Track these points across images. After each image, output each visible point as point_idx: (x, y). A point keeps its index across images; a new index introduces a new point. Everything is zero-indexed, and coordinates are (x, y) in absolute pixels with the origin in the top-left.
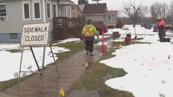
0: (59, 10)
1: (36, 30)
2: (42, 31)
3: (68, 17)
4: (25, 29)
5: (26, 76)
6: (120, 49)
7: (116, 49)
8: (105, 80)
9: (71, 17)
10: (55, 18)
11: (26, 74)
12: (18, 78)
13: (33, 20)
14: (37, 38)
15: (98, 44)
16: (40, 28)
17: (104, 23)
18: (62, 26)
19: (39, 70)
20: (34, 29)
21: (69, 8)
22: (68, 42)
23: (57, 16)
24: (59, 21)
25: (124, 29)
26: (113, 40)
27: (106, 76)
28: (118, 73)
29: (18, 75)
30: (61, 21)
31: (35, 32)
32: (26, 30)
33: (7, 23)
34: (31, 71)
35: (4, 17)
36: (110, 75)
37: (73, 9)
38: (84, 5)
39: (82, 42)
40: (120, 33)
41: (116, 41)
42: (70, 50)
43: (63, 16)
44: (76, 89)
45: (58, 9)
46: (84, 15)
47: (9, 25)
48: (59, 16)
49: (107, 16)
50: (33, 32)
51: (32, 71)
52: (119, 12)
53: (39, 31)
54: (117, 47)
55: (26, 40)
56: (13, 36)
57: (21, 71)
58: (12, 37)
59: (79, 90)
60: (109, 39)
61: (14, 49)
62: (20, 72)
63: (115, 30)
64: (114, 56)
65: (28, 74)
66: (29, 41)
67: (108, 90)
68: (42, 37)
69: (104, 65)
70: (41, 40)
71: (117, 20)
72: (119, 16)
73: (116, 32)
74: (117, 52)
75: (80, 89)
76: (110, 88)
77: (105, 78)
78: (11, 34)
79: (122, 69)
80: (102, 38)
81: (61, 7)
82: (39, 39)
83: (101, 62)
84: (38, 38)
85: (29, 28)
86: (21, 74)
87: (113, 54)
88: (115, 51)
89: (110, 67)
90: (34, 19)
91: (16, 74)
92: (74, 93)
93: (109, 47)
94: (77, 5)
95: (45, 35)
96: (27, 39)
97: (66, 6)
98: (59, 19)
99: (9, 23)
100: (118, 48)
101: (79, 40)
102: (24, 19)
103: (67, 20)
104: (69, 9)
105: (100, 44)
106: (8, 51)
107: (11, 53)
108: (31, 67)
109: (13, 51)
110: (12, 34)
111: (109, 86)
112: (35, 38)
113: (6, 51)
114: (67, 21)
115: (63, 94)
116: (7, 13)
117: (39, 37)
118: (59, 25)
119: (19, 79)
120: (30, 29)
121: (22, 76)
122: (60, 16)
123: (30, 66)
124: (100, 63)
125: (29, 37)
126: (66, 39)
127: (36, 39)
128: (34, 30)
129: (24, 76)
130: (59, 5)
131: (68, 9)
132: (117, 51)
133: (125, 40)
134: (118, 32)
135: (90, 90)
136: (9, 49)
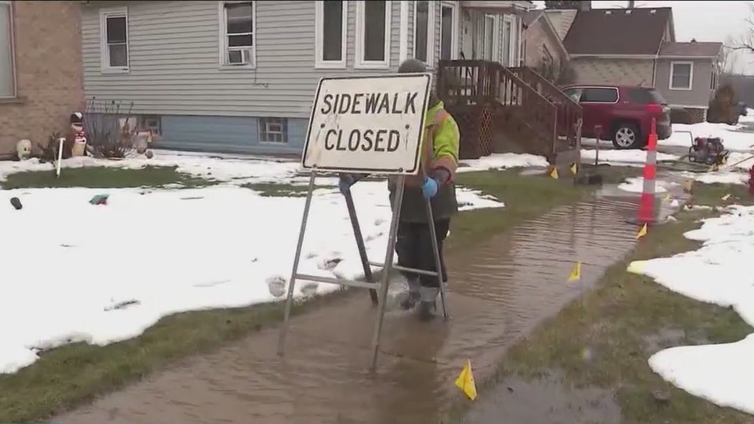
0: (463, 30)
1: (371, 104)
2: (397, 109)
3: (502, 63)
4: (328, 99)
5: (318, 297)
6: (723, 216)
7: (707, 215)
8: (649, 349)
9: (512, 65)
10: (445, 63)
11: (315, 287)
12: (285, 301)
13: (357, 66)
14: (372, 142)
15: (623, 187)
16: (386, 96)
17: (658, 96)
18: (472, 98)
19: (369, 276)
20: (362, 101)
21: (509, 24)
22: (493, 171)
23: (455, 56)
24: (463, 75)
25: (743, 130)
26: (692, 176)
27: (656, 332)
28: (708, 325)
29: (287, 288)
30: (472, 76)
31: (367, 111)
32: (332, 102)
33: (253, 76)
34: (339, 277)
35: (243, 49)
36: (673, 328)
37: (525, 27)
38: (568, 15)
39: (555, 175)
40: (726, 145)
41: (708, 178)
42: (501, 205)
43: (478, 57)
44: (521, 374)
45: (461, 26)
46: (568, 58)
47: (258, 81)
48: (462, 54)
49: (672, 64)
50: (359, 112)
51: (339, 279)
52: (725, 50)
53: (384, 110)
54: (711, 208)
55: (329, 146)
56: (271, 129)
57: (299, 272)
58: (268, 131)
59: (536, 381)
60: (674, 166)
61: (274, 180)
62: (295, 276)
63: (706, 130)
64: (697, 245)
65: (323, 288)
66: (338, 148)
67: (662, 397)
68: (394, 136)
69: (648, 281)
70: (389, 149)
71: (718, 85)
72: (726, 67)
73: (709, 140)
74: (711, 229)
75: (540, 375)
76: (670, 386)
77: (651, 339)
78: (262, 120)
79: (731, 307)
80: (645, 160)
81: (474, 16)
82: (380, 145)
83: (637, 267)
84: (378, 140)
85: (344, 96)
86: (299, 284)
87: (691, 235)
88: (699, 226)
89: (676, 294)
90: (360, 62)
91: (276, 285)
92: (510, 389)
93: (675, 203)
94: (539, 11)
95: (406, 131)
96: (333, 139)
97: (495, 14)
98: (464, 69)
99: (258, 76)
100: (716, 214)
101: (541, 161)
102: (320, 63)
103: (498, 73)
104: (509, 29)
105: (636, 186)
106: (248, 186)
107: (262, 195)
108: (337, 261)
109: (269, 189)
110: (270, 119)
111: (668, 376)
112: (363, 142)
113: (243, 186)
114: (497, 80)
115: (471, 390)
116: (253, 33)
117: (381, 136)
118: (463, 93)
119: (288, 304)
120: (346, 99)
121: (302, 295)
122: (468, 57)
123: (336, 258)
124: (632, 274)
125: (341, 132)
126: (487, 153)
127: (367, 145)
128: (361, 107)
129: (310, 296)
130: (465, 11)
131: (505, 27)
132: (710, 223)
133: (747, 177)
134: (716, 142)
135: (579, 387)
136: (253, 181)
